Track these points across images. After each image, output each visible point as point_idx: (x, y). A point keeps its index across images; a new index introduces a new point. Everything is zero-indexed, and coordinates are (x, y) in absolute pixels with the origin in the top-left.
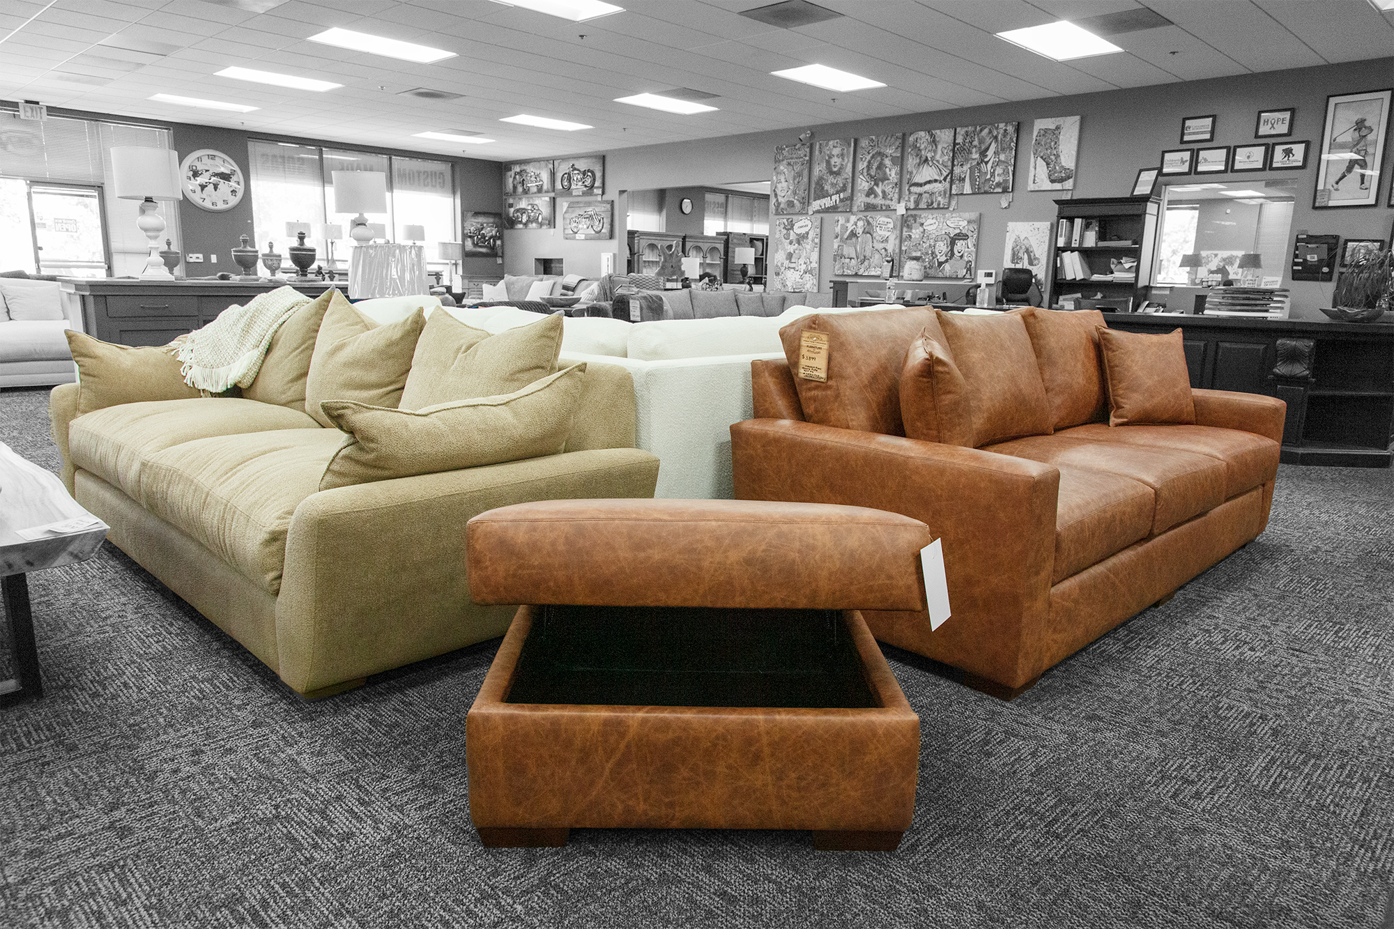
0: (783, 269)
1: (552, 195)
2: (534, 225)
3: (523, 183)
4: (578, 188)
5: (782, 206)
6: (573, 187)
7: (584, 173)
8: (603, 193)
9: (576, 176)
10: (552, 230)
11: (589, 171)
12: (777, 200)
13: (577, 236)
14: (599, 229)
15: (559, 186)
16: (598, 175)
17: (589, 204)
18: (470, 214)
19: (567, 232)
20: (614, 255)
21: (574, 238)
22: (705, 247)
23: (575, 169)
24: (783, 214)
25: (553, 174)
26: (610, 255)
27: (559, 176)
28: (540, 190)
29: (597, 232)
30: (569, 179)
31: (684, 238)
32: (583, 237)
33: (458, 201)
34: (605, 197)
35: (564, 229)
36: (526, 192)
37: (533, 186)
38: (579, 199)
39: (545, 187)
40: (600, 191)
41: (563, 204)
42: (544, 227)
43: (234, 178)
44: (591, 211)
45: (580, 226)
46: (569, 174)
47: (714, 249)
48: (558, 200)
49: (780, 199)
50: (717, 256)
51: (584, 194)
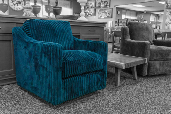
0: (168, 24)
1: (95, 8)
2: (90, 15)
3: (87, 6)
4: (102, 5)
5: (169, 6)
6: (101, 6)
7: (104, 2)
8: (110, 7)
9: (102, 3)
10: (95, 17)
11: (106, 1)
12: (167, 5)
13: (102, 18)
14: (108, 15)
15: (97, 6)
16: (108, 2)
17: (106, 10)
18: (74, 13)
19: (99, 17)
20: (112, 22)
21: (101, 18)
22: (123, 22)
23: (102, 1)
24: (170, 8)
25: (95, 3)
26: (111, 22)
27: (97, 3)
28: (92, 7)
29: (107, 16)
30: (100, 4)
31: (119, 20)
32: (103, 18)
33: (72, 10)
34: (110, 8)
35: (98, 16)
36: (88, 8)
37: (90, 6)
38: (103, 9)
39: (93, 6)
40: (109, 6)
41: (98, 10)
42: (93, 16)
43: (22, 3)
44: (106, 11)
45: (103, 15)
46: (100, 3)
47: (124, 22)
48: (97, 9)
49: (168, 4)
50: (125, 24)
51: (104, 7)
